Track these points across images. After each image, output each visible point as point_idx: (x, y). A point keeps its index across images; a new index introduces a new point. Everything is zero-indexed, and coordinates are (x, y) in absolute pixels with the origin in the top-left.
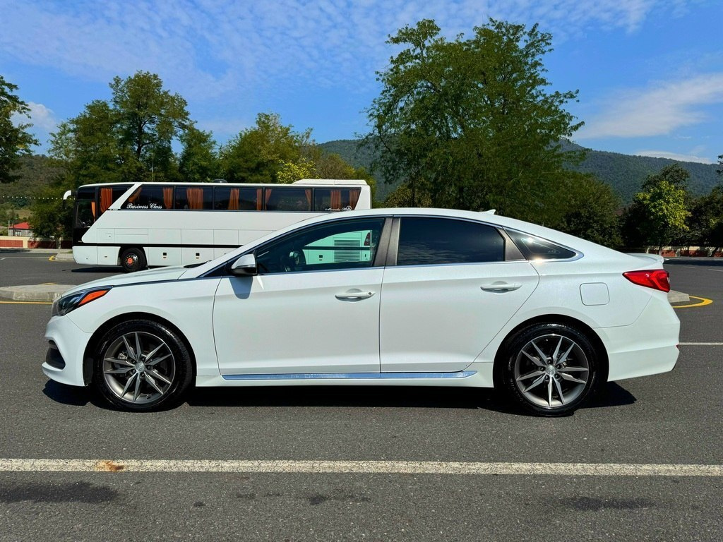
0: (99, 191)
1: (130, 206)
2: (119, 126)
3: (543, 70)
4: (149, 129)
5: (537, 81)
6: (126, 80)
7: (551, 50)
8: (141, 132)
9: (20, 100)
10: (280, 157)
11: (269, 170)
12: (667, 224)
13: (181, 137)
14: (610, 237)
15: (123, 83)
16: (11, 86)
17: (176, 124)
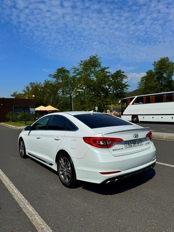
0: (127, 100)
1: (134, 103)
4: (165, 75)
8: (162, 77)
15: (157, 63)
16: (123, 72)
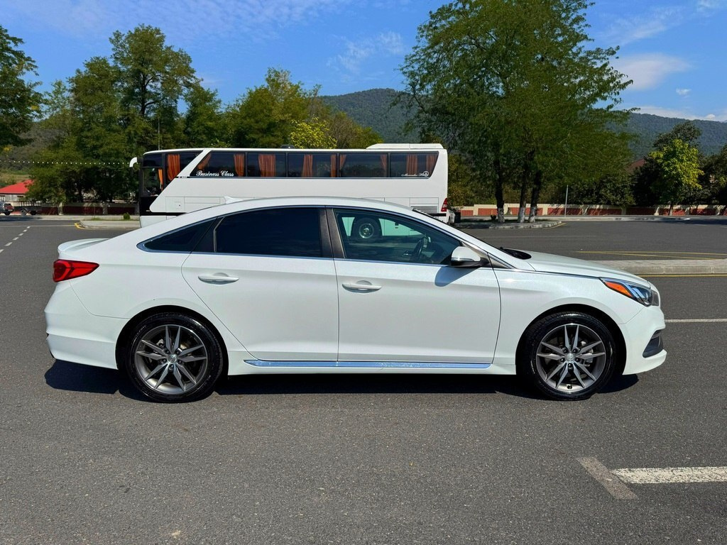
0: (166, 158)
1: (200, 173)
2: (120, 84)
3: (586, 25)
4: (151, 86)
5: (578, 38)
6: (126, 34)
7: (592, 4)
8: (144, 90)
9: (26, 56)
10: (292, 117)
11: (281, 131)
12: (680, 183)
13: (186, 96)
14: (622, 196)
15: (123, 38)
16: (15, 40)
17: (181, 82)
